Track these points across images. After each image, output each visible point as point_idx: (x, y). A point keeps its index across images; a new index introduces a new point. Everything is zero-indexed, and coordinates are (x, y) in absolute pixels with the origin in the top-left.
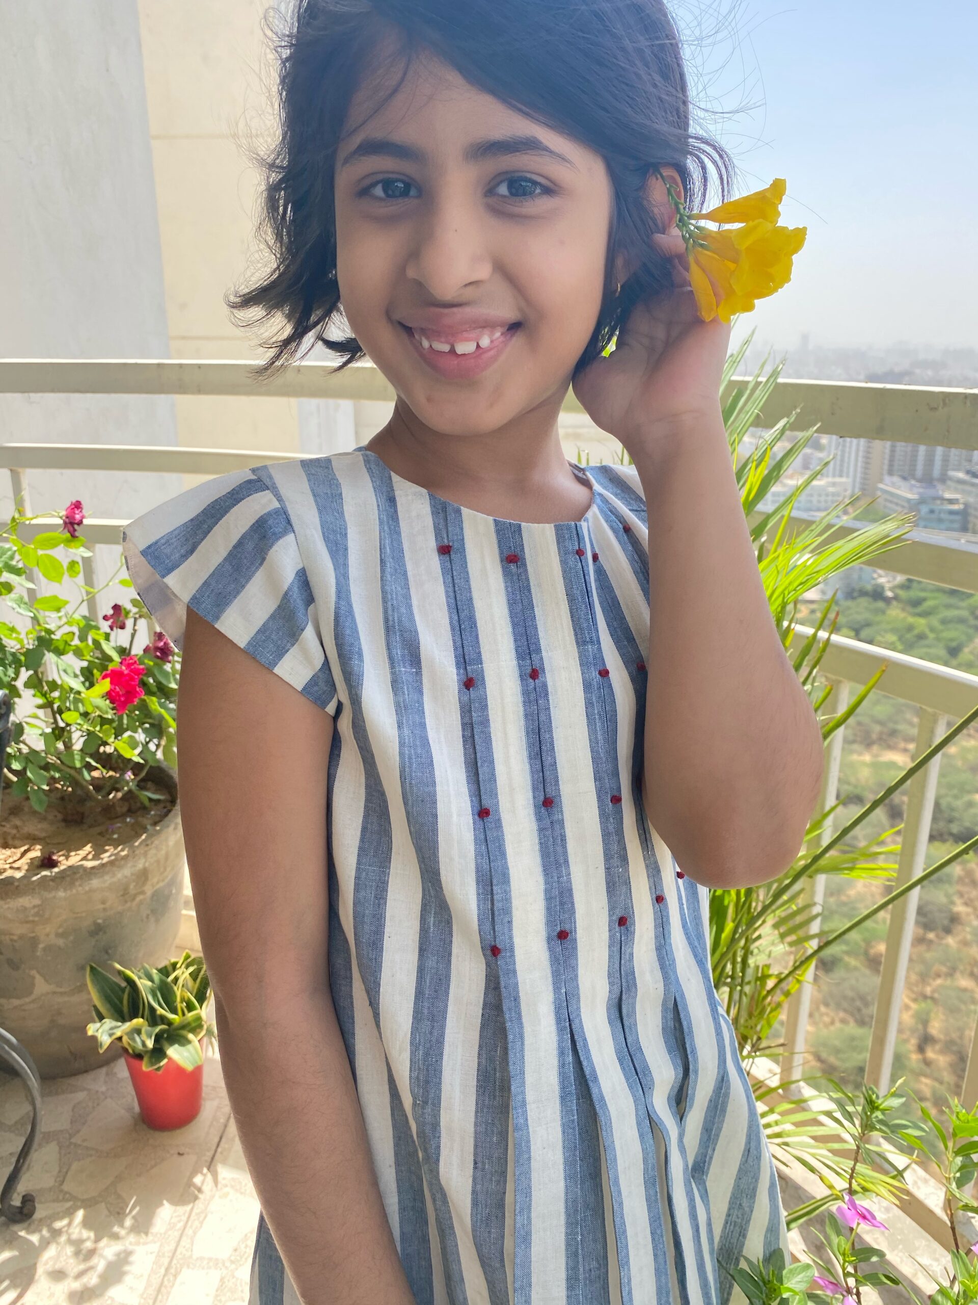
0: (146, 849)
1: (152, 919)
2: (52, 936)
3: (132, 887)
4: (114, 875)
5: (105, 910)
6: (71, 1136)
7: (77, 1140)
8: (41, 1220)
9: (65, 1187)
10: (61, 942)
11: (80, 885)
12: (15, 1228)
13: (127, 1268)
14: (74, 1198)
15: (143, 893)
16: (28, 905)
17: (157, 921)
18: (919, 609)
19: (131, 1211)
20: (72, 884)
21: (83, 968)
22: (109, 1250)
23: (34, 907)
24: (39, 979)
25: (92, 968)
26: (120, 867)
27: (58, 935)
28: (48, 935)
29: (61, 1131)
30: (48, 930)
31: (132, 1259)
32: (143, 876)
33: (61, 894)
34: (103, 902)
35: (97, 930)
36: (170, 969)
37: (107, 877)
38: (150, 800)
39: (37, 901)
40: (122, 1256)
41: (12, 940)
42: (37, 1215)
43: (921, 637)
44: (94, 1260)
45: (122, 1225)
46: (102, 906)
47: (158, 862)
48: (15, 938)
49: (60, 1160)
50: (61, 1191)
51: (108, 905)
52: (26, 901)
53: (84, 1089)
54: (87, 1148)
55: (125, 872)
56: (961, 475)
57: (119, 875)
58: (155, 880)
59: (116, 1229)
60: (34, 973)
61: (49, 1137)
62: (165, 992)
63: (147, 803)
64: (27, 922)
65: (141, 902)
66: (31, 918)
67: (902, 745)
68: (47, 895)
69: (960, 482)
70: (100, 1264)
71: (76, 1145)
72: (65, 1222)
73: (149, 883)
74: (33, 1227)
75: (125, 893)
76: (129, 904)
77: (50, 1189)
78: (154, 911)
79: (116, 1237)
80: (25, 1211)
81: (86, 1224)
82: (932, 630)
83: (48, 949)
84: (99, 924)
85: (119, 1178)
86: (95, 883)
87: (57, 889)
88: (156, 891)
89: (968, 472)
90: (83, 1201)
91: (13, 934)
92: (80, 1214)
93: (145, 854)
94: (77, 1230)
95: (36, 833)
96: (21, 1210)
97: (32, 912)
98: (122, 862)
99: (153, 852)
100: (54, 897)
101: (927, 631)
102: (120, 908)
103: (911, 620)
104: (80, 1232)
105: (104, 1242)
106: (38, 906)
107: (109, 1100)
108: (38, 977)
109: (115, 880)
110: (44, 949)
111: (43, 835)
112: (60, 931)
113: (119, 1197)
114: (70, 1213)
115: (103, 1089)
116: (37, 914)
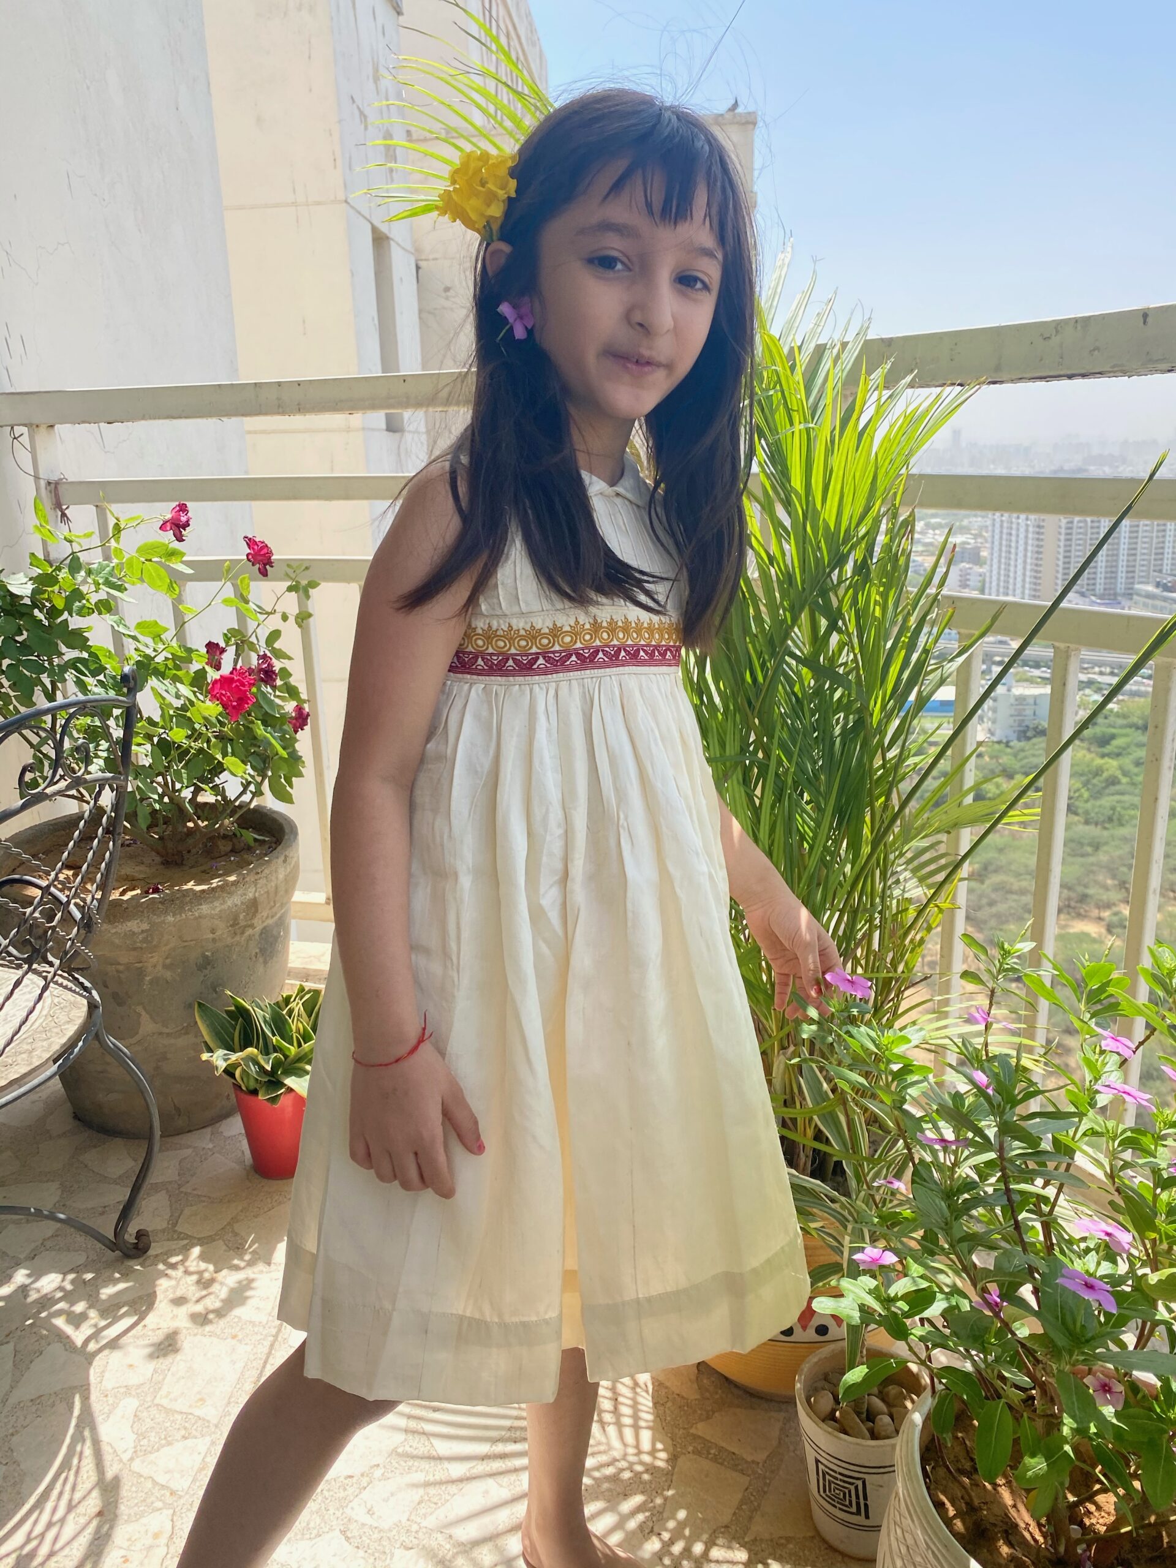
0: (257, 877)
1: (261, 960)
2: (159, 968)
3: (241, 917)
4: (224, 902)
5: (214, 940)
6: (180, 1186)
7: (187, 1189)
8: (157, 1256)
9: (179, 1228)
10: (168, 975)
11: (190, 910)
12: (131, 1263)
13: (249, 1293)
14: (187, 1237)
15: (252, 926)
16: (136, 930)
17: (265, 963)
18: (1108, 749)
19: (250, 1247)
20: (181, 909)
21: (190, 1006)
22: (229, 1279)
23: (143, 931)
24: (145, 1017)
25: (200, 1004)
26: (230, 893)
27: (166, 967)
28: (155, 966)
29: (170, 1182)
30: (154, 960)
31: (254, 1285)
32: (253, 906)
33: (170, 919)
34: (213, 931)
35: (206, 963)
36: (283, 1005)
37: (216, 904)
38: (256, 840)
39: (145, 926)
40: (245, 1283)
41: (118, 971)
42: (151, 1252)
43: (1113, 781)
44: (215, 1287)
45: (242, 1259)
46: (211, 936)
47: (268, 893)
48: (121, 968)
49: (171, 1206)
50: (175, 1231)
51: (218, 933)
52: (134, 925)
53: (188, 1147)
54: (199, 1196)
55: (235, 900)
56: (1150, 588)
57: (229, 903)
58: (265, 914)
59: (236, 1262)
60: (139, 1009)
61: (156, 1188)
62: (279, 1024)
63: (252, 843)
64: (135, 949)
65: (250, 938)
66: (139, 945)
67: (1095, 913)
68: (156, 919)
69: (1149, 596)
70: (220, 1291)
71: (186, 1194)
72: (180, 1258)
73: (259, 916)
74: (148, 1262)
75: (234, 924)
76: (237, 938)
77: (163, 1231)
78: (263, 951)
79: (237, 1268)
80: (141, 1246)
81: (203, 1257)
82: (1125, 774)
83: (155, 981)
84: (206, 957)
85: (235, 1220)
86: (205, 909)
87: (166, 913)
88: (264, 928)
89: (1158, 585)
90: (199, 1239)
91: (119, 964)
92: (196, 1251)
93: (255, 882)
94: (195, 1263)
95: (136, 875)
96: (136, 1246)
97: (140, 937)
98: (234, 888)
99: (262, 882)
100: (163, 922)
101: (1118, 774)
102: (229, 941)
103: (1099, 761)
104: (198, 1265)
105: (225, 1272)
106: (147, 931)
107: (217, 1155)
108: (143, 1013)
109: (225, 907)
110: (151, 982)
111: (142, 876)
112: (168, 961)
113: (236, 1234)
114: (185, 1250)
115: (211, 1146)
116: (145, 940)
